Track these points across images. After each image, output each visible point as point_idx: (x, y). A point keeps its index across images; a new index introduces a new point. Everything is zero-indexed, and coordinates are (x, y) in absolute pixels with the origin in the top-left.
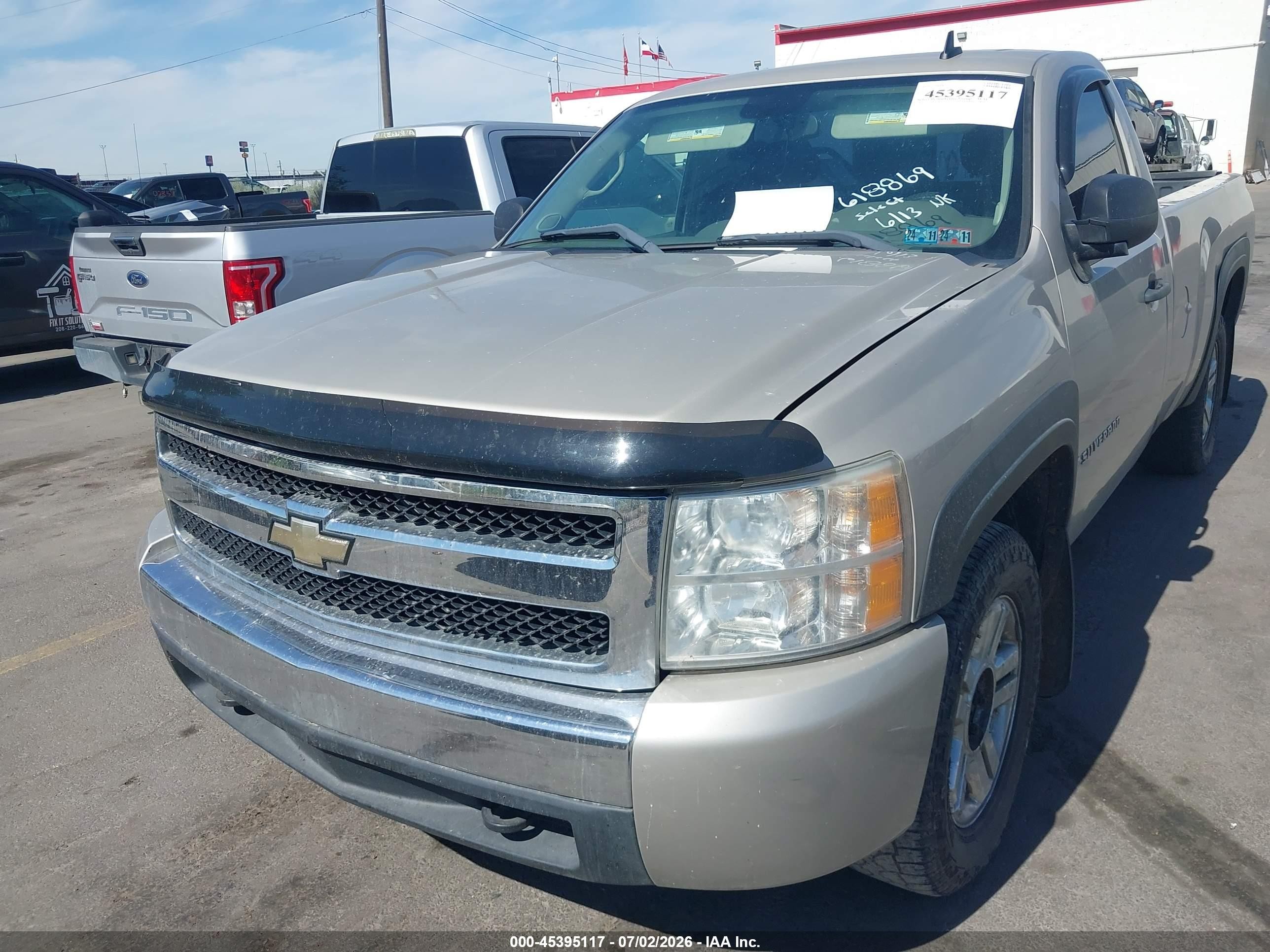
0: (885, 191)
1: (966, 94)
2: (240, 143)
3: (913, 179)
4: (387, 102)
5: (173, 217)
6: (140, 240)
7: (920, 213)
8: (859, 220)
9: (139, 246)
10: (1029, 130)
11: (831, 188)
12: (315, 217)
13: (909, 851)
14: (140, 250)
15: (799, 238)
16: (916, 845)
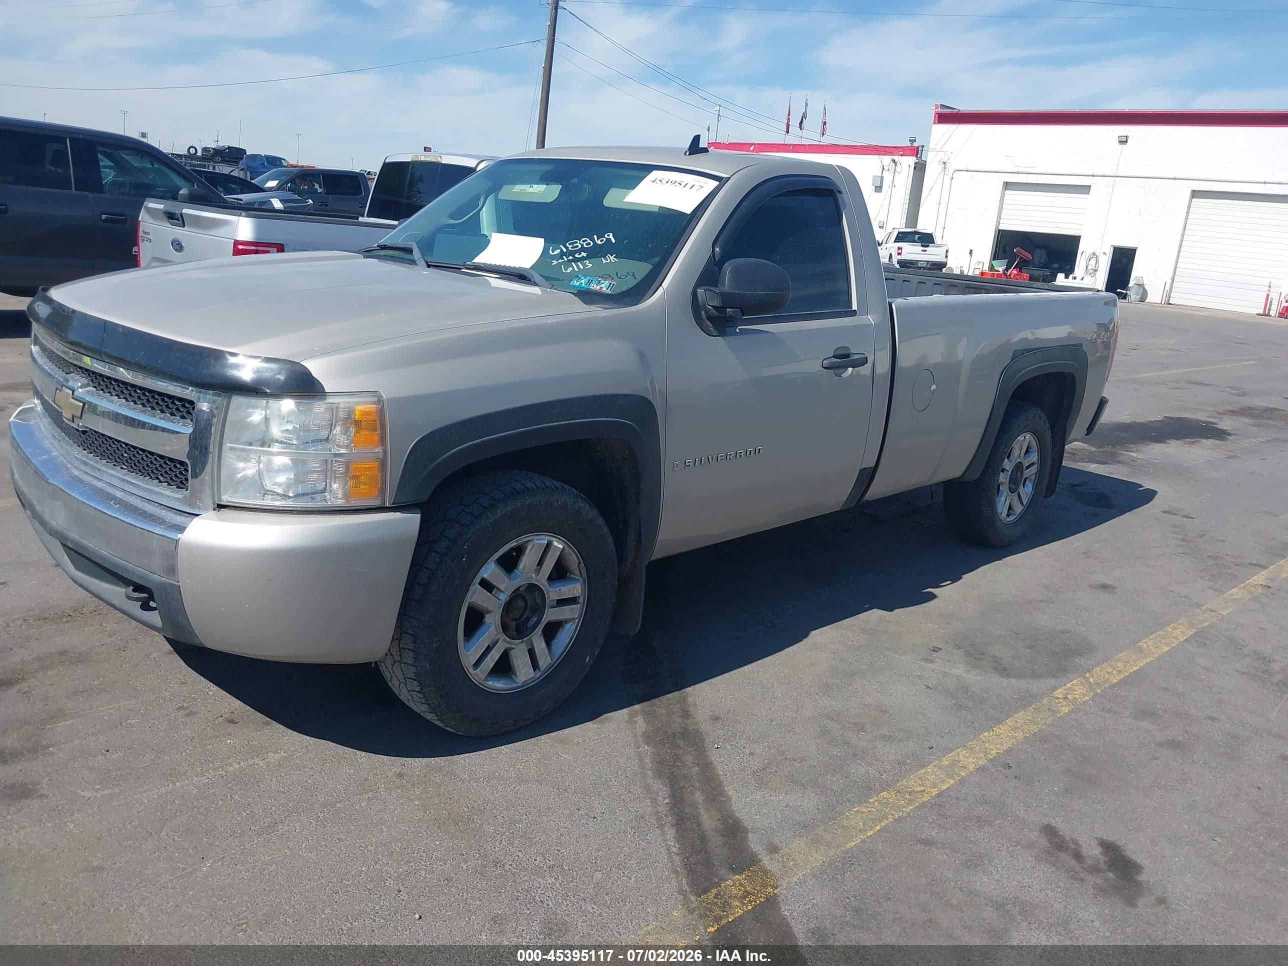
0: (580, 246)
1: (676, 184)
2: (425, 148)
3: (602, 241)
4: (541, 128)
5: (262, 203)
6: (181, 214)
7: (590, 265)
8: (553, 264)
9: (180, 219)
10: (699, 217)
11: (543, 240)
12: (358, 219)
13: (411, 681)
14: (180, 222)
15: (505, 270)
16: (414, 676)
